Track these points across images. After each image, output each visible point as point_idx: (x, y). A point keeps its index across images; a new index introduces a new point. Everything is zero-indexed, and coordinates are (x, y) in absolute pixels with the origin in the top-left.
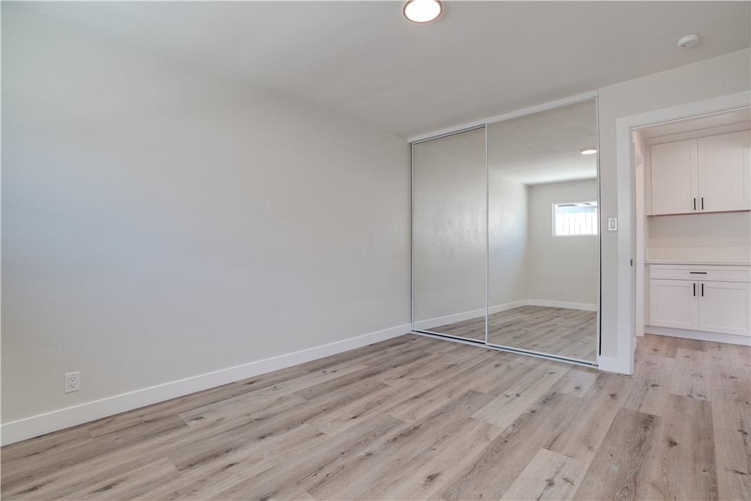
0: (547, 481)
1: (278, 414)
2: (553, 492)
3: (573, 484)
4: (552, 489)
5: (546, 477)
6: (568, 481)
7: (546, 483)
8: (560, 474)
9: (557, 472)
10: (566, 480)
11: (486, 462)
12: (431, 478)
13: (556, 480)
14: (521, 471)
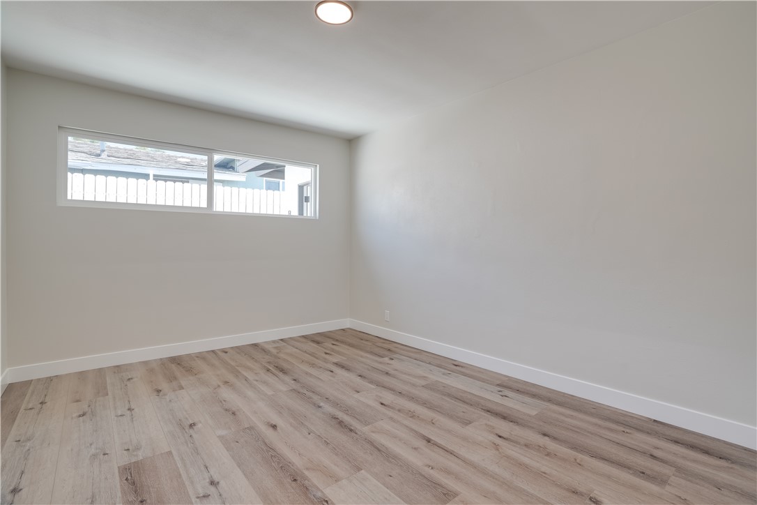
0: (218, 483)
1: (397, 378)
2: (204, 479)
3: (198, 498)
4: (208, 480)
5: (222, 483)
6: (204, 496)
7: (216, 480)
8: (216, 496)
9: (220, 495)
10: (206, 496)
11: (272, 456)
12: (274, 427)
13: (212, 489)
14: (243, 472)
